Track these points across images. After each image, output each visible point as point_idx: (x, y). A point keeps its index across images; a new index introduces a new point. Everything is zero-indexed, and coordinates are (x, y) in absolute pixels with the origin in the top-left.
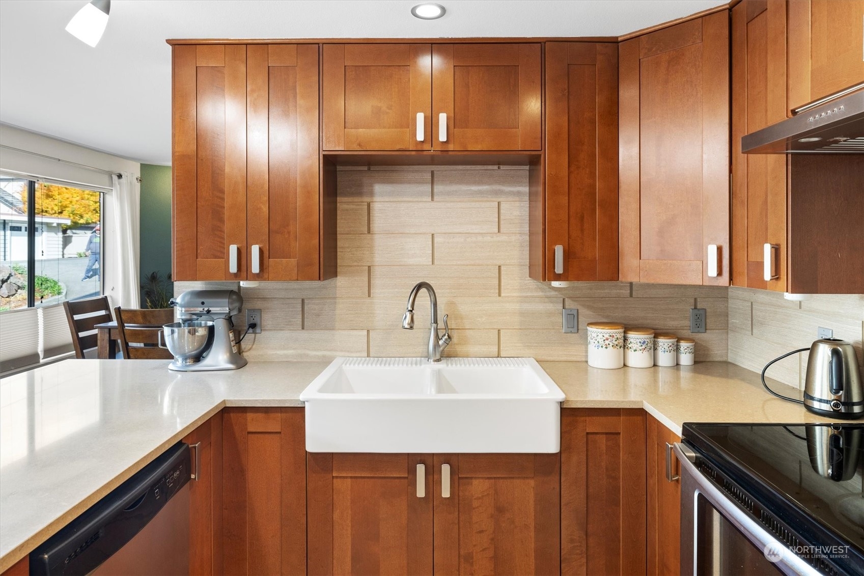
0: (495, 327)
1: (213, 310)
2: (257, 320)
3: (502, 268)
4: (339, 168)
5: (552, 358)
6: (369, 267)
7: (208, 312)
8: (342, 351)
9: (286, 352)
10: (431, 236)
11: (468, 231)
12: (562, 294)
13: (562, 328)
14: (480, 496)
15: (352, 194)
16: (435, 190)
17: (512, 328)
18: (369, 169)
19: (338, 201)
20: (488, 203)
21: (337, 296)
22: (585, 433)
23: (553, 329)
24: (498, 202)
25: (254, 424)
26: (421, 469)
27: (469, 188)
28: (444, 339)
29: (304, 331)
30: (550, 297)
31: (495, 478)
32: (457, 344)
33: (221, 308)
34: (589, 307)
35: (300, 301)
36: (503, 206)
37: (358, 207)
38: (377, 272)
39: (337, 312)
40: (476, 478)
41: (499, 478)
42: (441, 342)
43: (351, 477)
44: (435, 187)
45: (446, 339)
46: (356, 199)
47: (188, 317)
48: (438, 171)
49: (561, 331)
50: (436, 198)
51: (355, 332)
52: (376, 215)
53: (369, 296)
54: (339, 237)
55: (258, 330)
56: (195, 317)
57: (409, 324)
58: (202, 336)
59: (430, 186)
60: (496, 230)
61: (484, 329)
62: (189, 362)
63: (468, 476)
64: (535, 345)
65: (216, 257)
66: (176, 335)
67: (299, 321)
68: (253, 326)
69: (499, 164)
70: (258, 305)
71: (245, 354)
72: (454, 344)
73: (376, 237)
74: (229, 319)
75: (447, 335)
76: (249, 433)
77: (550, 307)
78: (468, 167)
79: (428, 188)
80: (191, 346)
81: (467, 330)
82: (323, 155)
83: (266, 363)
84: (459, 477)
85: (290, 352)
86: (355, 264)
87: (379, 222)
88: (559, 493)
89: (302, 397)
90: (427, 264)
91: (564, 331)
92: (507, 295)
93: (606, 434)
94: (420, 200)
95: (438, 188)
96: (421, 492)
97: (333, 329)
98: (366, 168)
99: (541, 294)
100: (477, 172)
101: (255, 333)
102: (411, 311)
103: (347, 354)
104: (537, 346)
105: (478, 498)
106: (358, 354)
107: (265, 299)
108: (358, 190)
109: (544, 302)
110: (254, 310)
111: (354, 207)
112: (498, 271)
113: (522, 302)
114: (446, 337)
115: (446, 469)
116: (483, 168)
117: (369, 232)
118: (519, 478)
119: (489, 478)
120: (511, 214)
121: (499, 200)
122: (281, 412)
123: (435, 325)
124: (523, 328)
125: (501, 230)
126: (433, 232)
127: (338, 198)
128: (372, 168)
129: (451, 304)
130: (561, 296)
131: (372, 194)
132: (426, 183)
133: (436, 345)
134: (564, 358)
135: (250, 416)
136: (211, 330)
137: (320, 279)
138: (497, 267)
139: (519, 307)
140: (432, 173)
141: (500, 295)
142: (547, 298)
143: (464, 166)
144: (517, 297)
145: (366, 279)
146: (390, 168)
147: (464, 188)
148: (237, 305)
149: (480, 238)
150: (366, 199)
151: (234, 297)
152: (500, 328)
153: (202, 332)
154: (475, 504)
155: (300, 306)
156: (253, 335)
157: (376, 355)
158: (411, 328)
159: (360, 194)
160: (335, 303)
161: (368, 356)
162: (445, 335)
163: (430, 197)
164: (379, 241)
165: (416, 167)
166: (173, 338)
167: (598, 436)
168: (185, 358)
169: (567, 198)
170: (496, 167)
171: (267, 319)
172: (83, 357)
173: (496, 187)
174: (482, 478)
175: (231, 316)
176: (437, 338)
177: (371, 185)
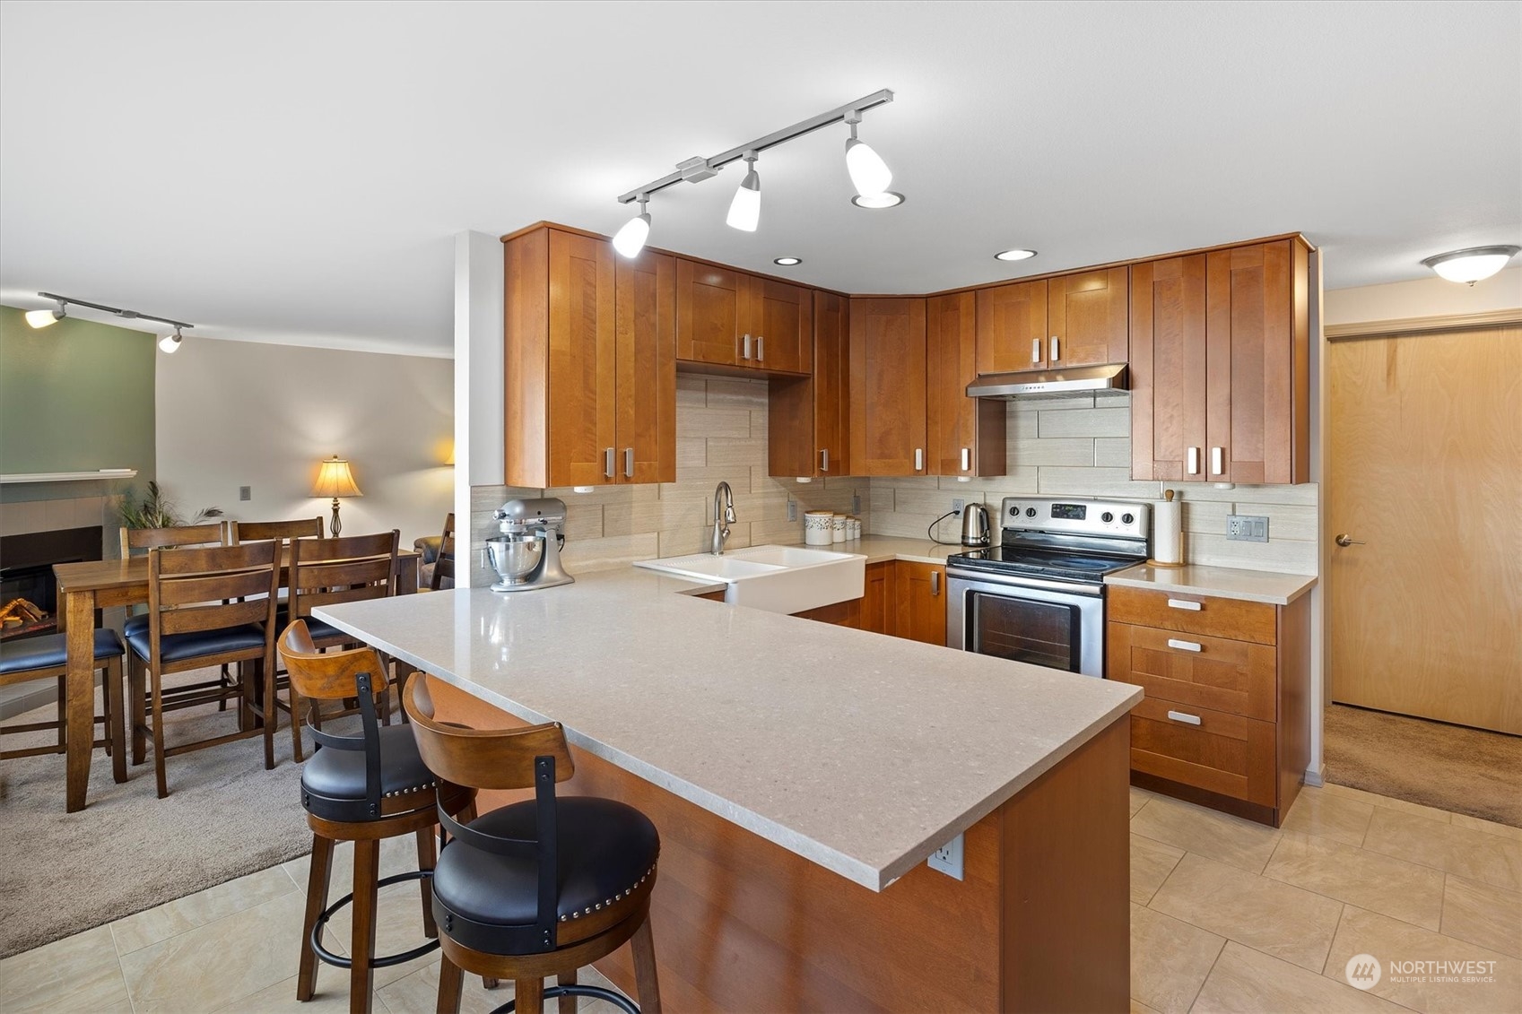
0: (748, 520)
1: (549, 519)
3: (752, 469)
7: (544, 522)
8: (637, 555)
9: (588, 562)
10: (705, 441)
11: (731, 436)
12: (788, 489)
13: (788, 517)
16: (708, 398)
17: (758, 519)
20: (743, 411)
21: (633, 499)
23: (783, 519)
24: (750, 411)
27: (730, 397)
28: (726, 533)
29: (604, 539)
30: (781, 493)
34: (803, 499)
35: (602, 507)
36: (752, 413)
39: (633, 516)
42: (724, 535)
44: (708, 395)
47: (518, 530)
48: (710, 381)
49: (787, 520)
50: (708, 404)
51: (646, 536)
53: (660, 498)
58: (538, 553)
59: (704, 394)
60: (748, 436)
62: (519, 582)
65: (587, 461)
67: (599, 528)
68: (560, 537)
74: (557, 530)
77: (780, 500)
78: (730, 379)
85: (593, 562)
90: (703, 466)
91: (789, 520)
92: (755, 492)
94: (697, 406)
95: (710, 396)
97: (630, 534)
99: (775, 490)
106: (650, 558)
109: (778, 497)
112: (749, 471)
113: (764, 497)
114: (727, 531)
116: (739, 381)
120: (757, 421)
121: (751, 409)
124: (766, 519)
125: (752, 436)
126: (707, 437)
130: (787, 491)
132: (702, 391)
133: (721, 539)
134: (789, 543)
138: (749, 468)
139: (762, 502)
140: (706, 382)
141: (750, 492)
142: (779, 493)
143: (727, 379)
144: (761, 492)
147: (727, 397)
149: (737, 442)
152: (751, 520)
155: (600, 513)
160: (631, 507)
161: (659, 558)
162: (725, 529)
163: (705, 404)
165: (695, 375)
168: (513, 578)
170: (748, 381)
171: (570, 529)
173: (749, 398)
176: (721, 532)
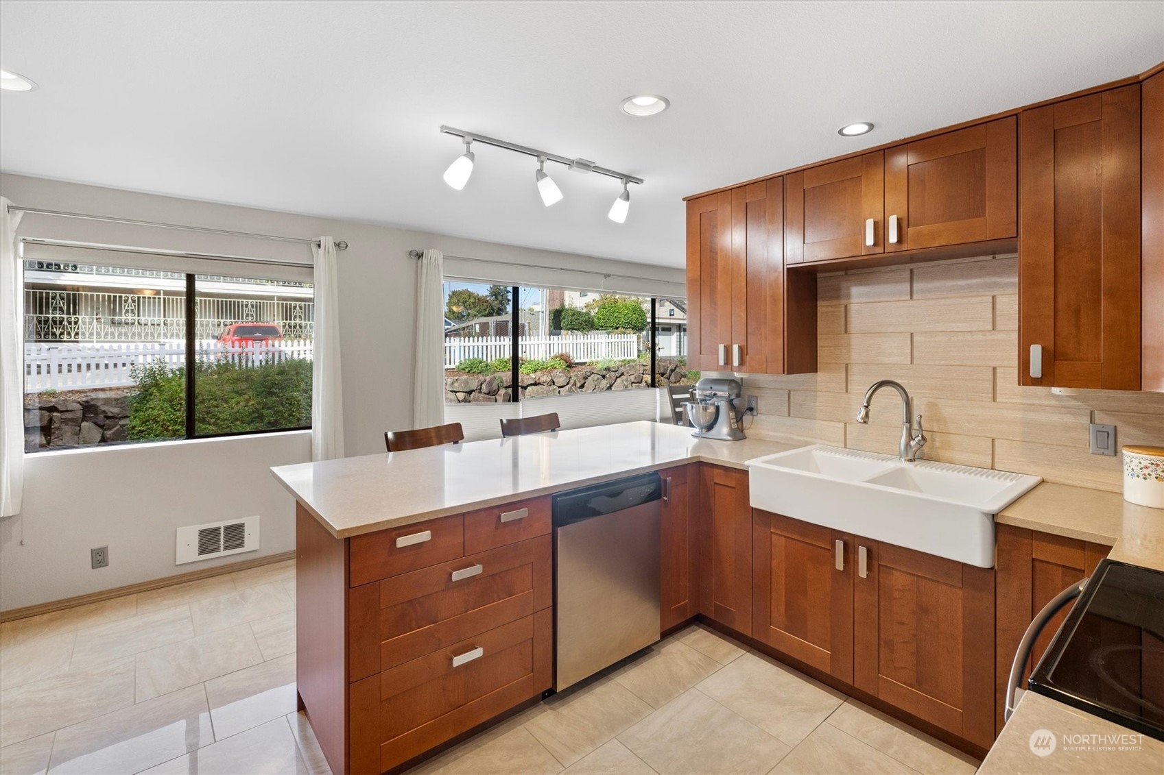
0: (988, 435)
1: (719, 394)
2: (754, 405)
3: (998, 370)
4: (819, 275)
5: (1071, 482)
6: (846, 364)
7: (715, 395)
8: (821, 439)
9: (775, 434)
10: (910, 336)
11: (952, 330)
12: (1088, 405)
13: (1088, 447)
14: (901, 588)
15: (831, 298)
16: (914, 288)
17: (1011, 438)
18: (846, 274)
19: (818, 305)
20: (979, 298)
21: (818, 389)
22: (1031, 558)
23: (1075, 447)
24: (993, 297)
25: (719, 478)
26: (839, 545)
27: (954, 284)
28: (916, 440)
29: (790, 418)
30: (1069, 408)
31: (917, 576)
32: (939, 448)
33: (723, 392)
35: (787, 392)
36: (998, 300)
37: (836, 309)
38: (854, 369)
39: (818, 404)
40: (896, 570)
41: (922, 577)
42: (913, 443)
43: (785, 537)
44: (914, 285)
45: (919, 441)
46: (835, 302)
47: (703, 398)
48: (918, 268)
49: (1086, 450)
50: (915, 296)
51: (833, 424)
52: (853, 316)
53: (847, 391)
54: (819, 337)
55: (755, 413)
56: (707, 398)
57: (862, 419)
58: (712, 412)
59: (908, 286)
60: (990, 328)
61: (973, 436)
62: (704, 431)
63: (888, 565)
64: (1046, 462)
65: (712, 354)
66: (694, 410)
67: (786, 409)
68: (751, 409)
69: (994, 253)
70: (755, 393)
71: (746, 431)
72: (936, 448)
73: (853, 336)
74: (730, 402)
75: (920, 436)
76: (715, 483)
77: (1069, 419)
78: (954, 261)
79: (907, 286)
80: (705, 419)
81: (952, 435)
82: (787, 269)
83: (760, 440)
84: (879, 565)
85: (779, 434)
86: (833, 361)
87: (855, 323)
88: (994, 615)
89: (747, 463)
90: (906, 363)
91: (1091, 451)
92: (1004, 401)
93: (1063, 566)
94: (897, 299)
95: (917, 286)
96: (840, 566)
97: (815, 419)
98: (843, 273)
100: (965, 265)
101: (752, 415)
102: (867, 407)
103: (826, 443)
104: (1048, 465)
105: (899, 590)
106: (836, 444)
107: (759, 388)
108: (836, 294)
109: (1060, 413)
110: (752, 397)
111: (832, 309)
112: (992, 373)
113: (1026, 411)
114: (920, 438)
115: (862, 552)
116: (973, 260)
117: (846, 332)
118: (944, 584)
119: (910, 574)
120: (1010, 308)
121: (994, 294)
122: (735, 472)
123: (908, 425)
124: (1026, 440)
125: (998, 327)
126: (912, 331)
127: (818, 302)
128: (849, 272)
129: (932, 406)
130: (1087, 407)
131: (849, 296)
132: (905, 282)
133: (908, 445)
134: (1093, 486)
135: (717, 471)
136: (718, 408)
137: (784, 373)
138: (991, 369)
139: (1021, 416)
140: (912, 271)
141: (994, 400)
142: (1064, 408)
143: (949, 261)
144: (1019, 404)
145: (843, 375)
146: (866, 270)
147: (949, 283)
148: (736, 391)
149: (968, 337)
150: (844, 302)
151: (734, 385)
152: (995, 437)
153: (712, 409)
154: (896, 594)
155: (787, 396)
156: (751, 417)
157: (852, 447)
158: (865, 422)
159: (838, 297)
160: (816, 396)
161: (845, 447)
162: (918, 436)
163: (909, 296)
164: (856, 341)
165: (893, 267)
166: (692, 412)
167: (1051, 566)
168: (701, 428)
169: (1052, 289)
170: (990, 257)
171: (762, 405)
172: (678, 424)
173: (993, 280)
174: (903, 572)
175: (732, 400)
176: (910, 437)
177: (848, 288)
